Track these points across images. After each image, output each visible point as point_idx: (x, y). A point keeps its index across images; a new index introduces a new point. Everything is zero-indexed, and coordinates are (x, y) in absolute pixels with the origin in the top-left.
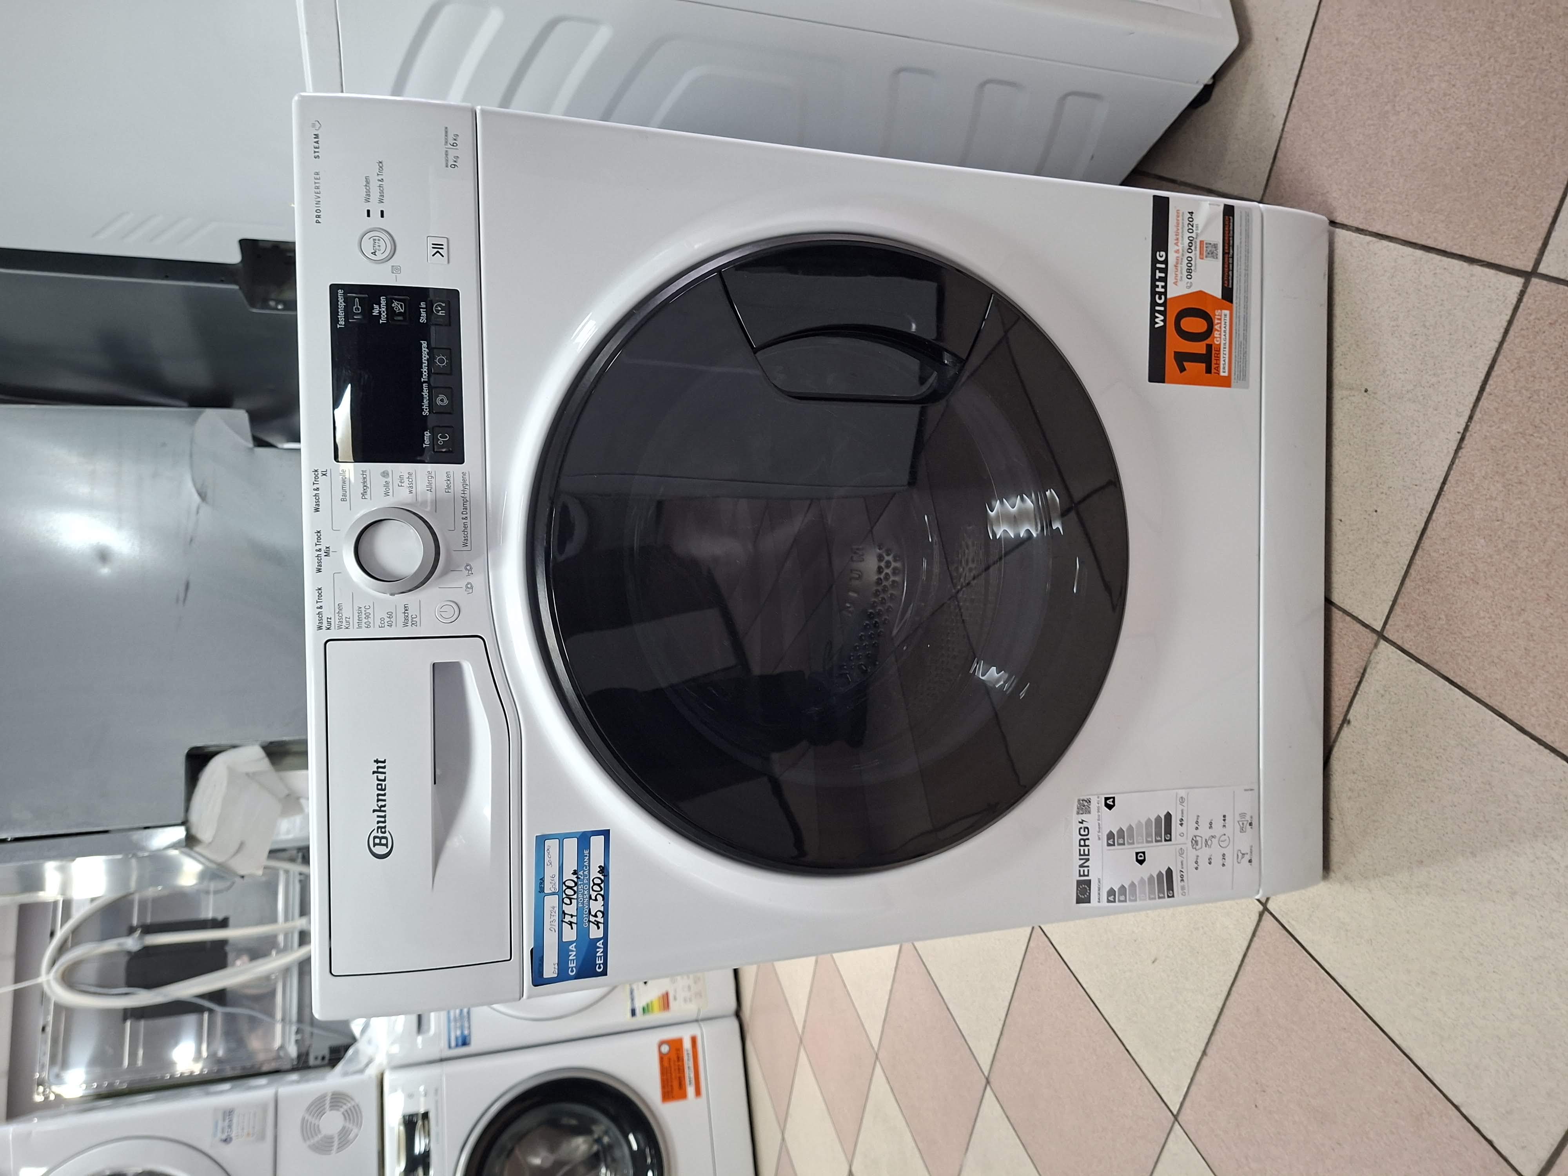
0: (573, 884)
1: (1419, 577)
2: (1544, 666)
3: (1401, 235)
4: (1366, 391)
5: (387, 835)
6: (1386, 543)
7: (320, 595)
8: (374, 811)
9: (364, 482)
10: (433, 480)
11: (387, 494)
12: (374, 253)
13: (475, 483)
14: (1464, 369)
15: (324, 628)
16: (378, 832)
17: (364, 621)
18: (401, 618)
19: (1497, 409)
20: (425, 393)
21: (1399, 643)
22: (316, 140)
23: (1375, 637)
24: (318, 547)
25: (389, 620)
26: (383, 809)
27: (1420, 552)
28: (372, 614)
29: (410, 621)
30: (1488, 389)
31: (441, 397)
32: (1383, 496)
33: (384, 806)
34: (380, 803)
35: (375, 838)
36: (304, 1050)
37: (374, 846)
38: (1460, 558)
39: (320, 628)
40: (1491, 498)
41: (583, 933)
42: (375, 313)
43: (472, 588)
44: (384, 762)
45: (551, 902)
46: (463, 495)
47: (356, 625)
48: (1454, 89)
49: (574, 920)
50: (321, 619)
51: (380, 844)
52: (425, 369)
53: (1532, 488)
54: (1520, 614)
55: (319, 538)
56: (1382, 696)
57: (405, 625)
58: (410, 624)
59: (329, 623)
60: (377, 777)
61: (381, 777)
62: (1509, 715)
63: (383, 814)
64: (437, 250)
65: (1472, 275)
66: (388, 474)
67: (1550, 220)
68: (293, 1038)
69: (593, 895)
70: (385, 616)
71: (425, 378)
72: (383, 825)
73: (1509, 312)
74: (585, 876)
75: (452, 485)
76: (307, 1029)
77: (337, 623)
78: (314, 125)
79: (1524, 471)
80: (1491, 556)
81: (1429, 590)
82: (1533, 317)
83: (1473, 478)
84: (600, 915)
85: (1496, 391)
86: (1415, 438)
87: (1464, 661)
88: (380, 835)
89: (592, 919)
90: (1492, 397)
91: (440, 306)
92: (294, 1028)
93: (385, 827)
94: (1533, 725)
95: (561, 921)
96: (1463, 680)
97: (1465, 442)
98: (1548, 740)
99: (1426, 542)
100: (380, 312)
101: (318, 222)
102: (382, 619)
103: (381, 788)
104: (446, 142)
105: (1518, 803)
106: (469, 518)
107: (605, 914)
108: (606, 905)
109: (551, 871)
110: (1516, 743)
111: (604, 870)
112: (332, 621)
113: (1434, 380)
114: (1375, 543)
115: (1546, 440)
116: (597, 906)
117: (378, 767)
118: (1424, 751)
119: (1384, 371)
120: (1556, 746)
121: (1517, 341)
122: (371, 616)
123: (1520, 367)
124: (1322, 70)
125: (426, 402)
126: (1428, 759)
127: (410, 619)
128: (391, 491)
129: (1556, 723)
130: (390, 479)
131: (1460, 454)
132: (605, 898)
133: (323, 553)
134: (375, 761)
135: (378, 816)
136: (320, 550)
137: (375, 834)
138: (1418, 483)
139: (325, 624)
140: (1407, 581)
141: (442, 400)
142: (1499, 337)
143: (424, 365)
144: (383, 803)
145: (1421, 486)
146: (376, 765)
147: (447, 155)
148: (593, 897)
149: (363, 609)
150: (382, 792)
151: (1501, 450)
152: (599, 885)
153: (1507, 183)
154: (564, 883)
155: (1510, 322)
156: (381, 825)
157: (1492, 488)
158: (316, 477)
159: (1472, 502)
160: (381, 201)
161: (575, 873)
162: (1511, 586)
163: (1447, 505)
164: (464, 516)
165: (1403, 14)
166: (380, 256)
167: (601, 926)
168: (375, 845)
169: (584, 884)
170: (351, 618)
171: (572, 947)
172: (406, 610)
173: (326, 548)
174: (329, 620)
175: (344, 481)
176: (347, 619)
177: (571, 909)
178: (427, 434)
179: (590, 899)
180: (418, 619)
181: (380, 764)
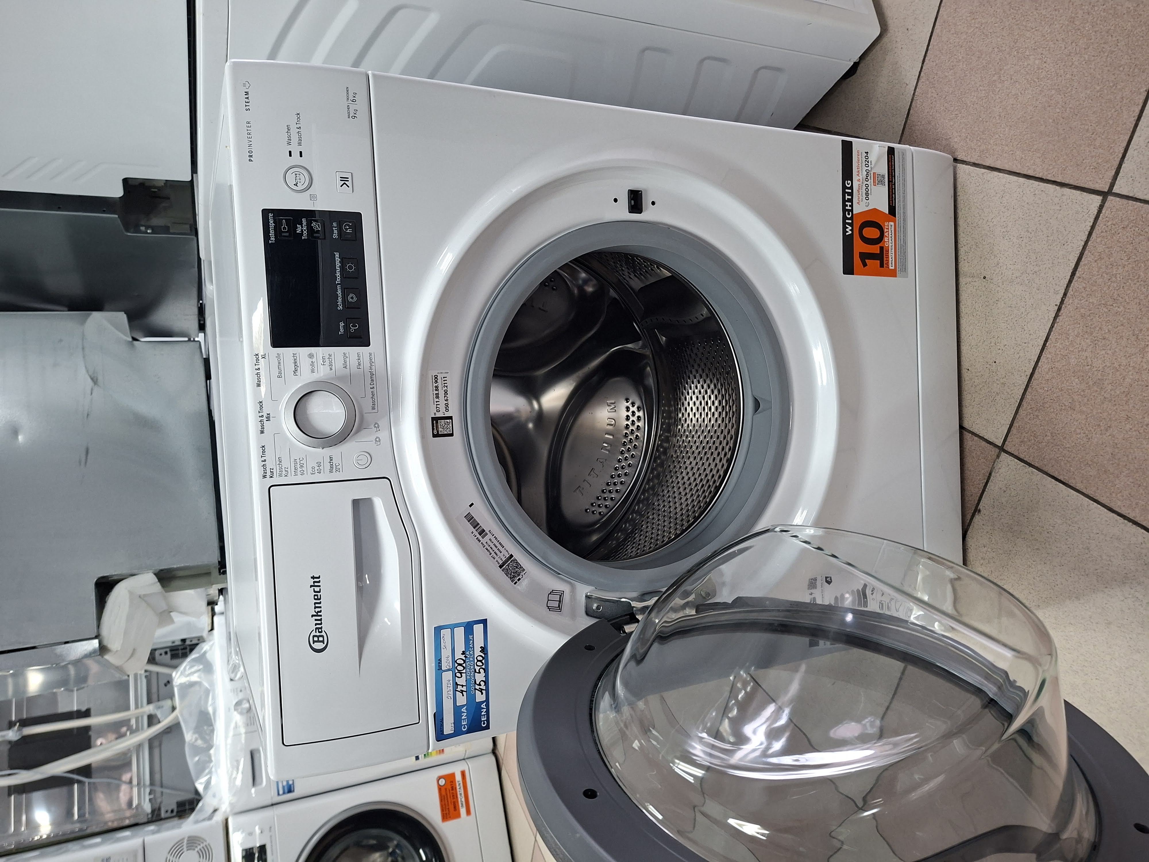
0: (463, 662)
1: (1029, 407)
2: (1126, 465)
3: (1007, 168)
4: (985, 278)
5: (323, 634)
6: (1003, 384)
7: (264, 451)
8: (313, 616)
9: (295, 363)
10: (348, 359)
11: (313, 371)
12: (296, 185)
13: (379, 361)
14: (1060, 261)
15: (268, 477)
16: (316, 632)
17: (299, 469)
18: (328, 466)
19: (1085, 288)
20: (339, 292)
21: (1016, 454)
22: (247, 96)
23: (997, 450)
24: (261, 414)
25: (318, 468)
26: (319, 614)
27: (1029, 389)
28: (305, 464)
29: (335, 467)
30: (1078, 274)
31: (351, 295)
32: (1000, 351)
33: (320, 612)
34: (317, 610)
35: (314, 636)
36: (157, 806)
37: (313, 643)
38: (1061, 393)
39: (264, 477)
40: (1082, 350)
41: (471, 698)
42: (299, 231)
43: (380, 441)
44: (319, 578)
45: (447, 677)
46: (370, 370)
47: (293, 473)
48: (1045, 65)
49: (464, 689)
50: (265, 470)
51: (318, 641)
52: (338, 274)
53: (1113, 342)
54: (1107, 430)
55: (261, 407)
56: (1005, 491)
57: (331, 471)
58: (334, 470)
59: (272, 473)
60: (314, 589)
61: (317, 589)
62: (1101, 500)
63: (319, 618)
64: (344, 182)
65: (1063, 195)
66: (313, 356)
67: (1120, 155)
68: (147, 798)
69: (477, 668)
70: (315, 465)
71: (338, 281)
72: (320, 626)
73: (1092, 221)
74: (470, 655)
75: (362, 362)
76: (158, 789)
77: (278, 472)
78: (244, 85)
79: (1107, 331)
80: (1083, 391)
81: (1037, 415)
82: (1110, 223)
83: (1068, 337)
84: (482, 683)
85: (1084, 275)
86: (1023, 310)
87: (1065, 464)
88: (318, 634)
89: (477, 687)
90: (1081, 280)
91: (348, 225)
92: (148, 790)
93: (321, 628)
94: (1119, 507)
95: (455, 691)
96: (1065, 477)
97: (1062, 312)
98: (1131, 516)
99: (1034, 382)
100: (302, 230)
101: (250, 160)
102: (313, 468)
103: (317, 598)
104: (348, 99)
105: (1110, 560)
106: (375, 388)
107: (486, 683)
108: (487, 676)
109: (446, 653)
110: (1107, 519)
111: (484, 650)
112: (274, 471)
113: (1037, 269)
114: (995, 385)
115: (1122, 308)
116: (480, 677)
117: (314, 582)
118: (1038, 528)
119: (998, 263)
120: (1137, 519)
121: (1099, 240)
122: (305, 466)
123: (1101, 259)
124: (943, 51)
125: (340, 300)
126: (1041, 534)
128: (316, 369)
129: (1137, 504)
130: (314, 360)
131: (1058, 320)
132: (486, 671)
133: (264, 418)
134: (311, 577)
135: (316, 620)
136: (262, 416)
137: (314, 633)
138: (1026, 341)
139: (269, 474)
140: (1021, 410)
141: (352, 298)
142: (1084, 238)
143: (337, 271)
144: (319, 610)
145: (1029, 343)
146: (313, 580)
147: (348, 109)
148: (477, 671)
149: (298, 461)
150: (319, 601)
151: (1089, 316)
152: (481, 661)
153: (1087, 130)
154: (456, 662)
155: (1093, 227)
156: (318, 626)
157: (1083, 343)
158: (257, 360)
159: (1068, 353)
160: (300, 144)
161: (463, 653)
162: (1099, 411)
163: (1049, 355)
164: (372, 386)
165: (1004, 12)
166: (300, 187)
167: (484, 692)
168: (314, 642)
169: (470, 661)
170: (289, 468)
171: (464, 710)
172: (331, 460)
173: (268, 414)
174: (272, 470)
175: (279, 363)
176: (286, 469)
177: (461, 681)
178: (342, 324)
179: (475, 671)
180: (340, 467)
181: (315, 580)
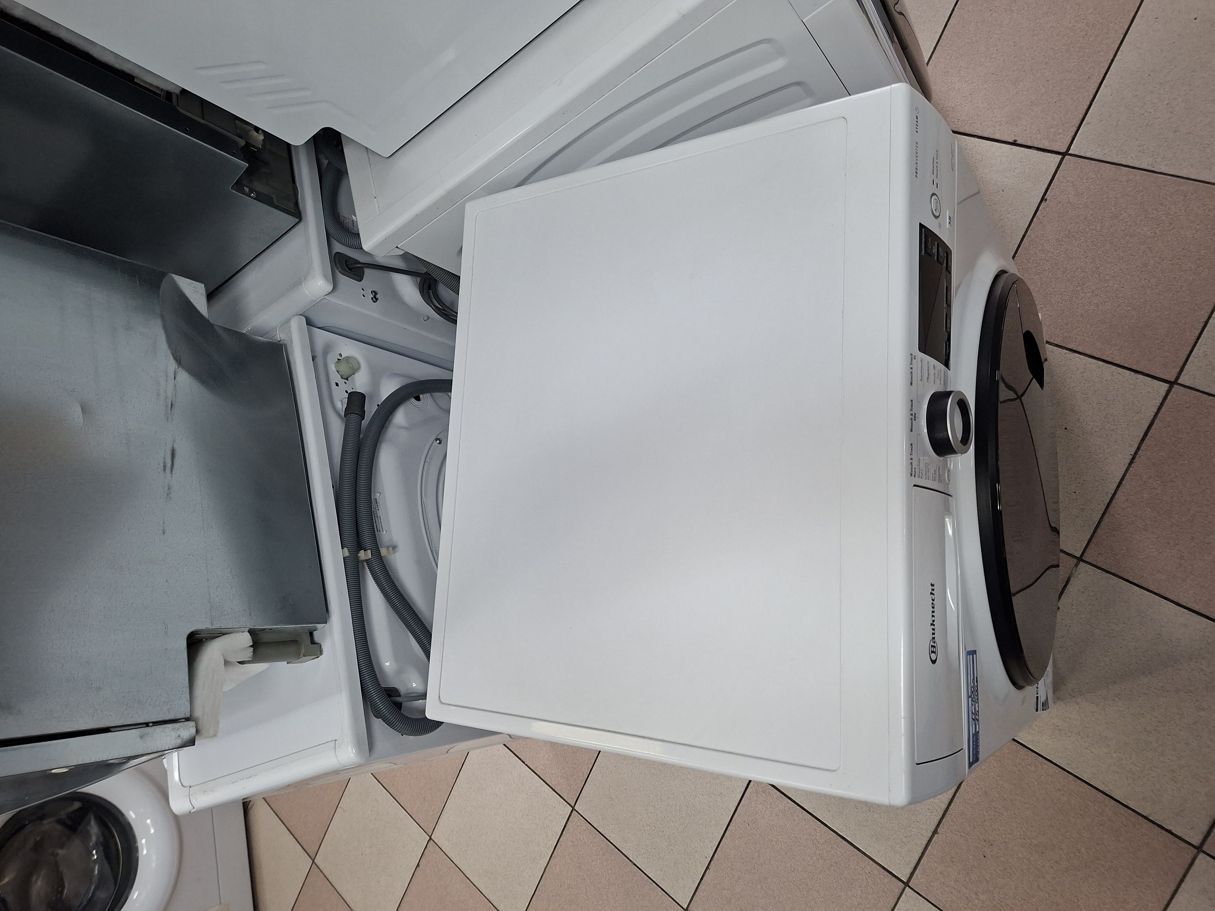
2: (1191, 572)
3: (1088, 352)
4: (1066, 429)
5: (935, 644)
6: (1083, 509)
16: (932, 642)
19: (1157, 445)
21: (1095, 563)
22: (917, 120)
23: (1076, 560)
24: (911, 412)
27: (1107, 514)
30: (1150, 434)
32: (1080, 485)
38: (1135, 518)
40: (1154, 488)
42: (934, 251)
48: (1122, 289)
53: (1180, 485)
54: (1175, 546)
56: (1083, 592)
65: (1135, 379)
67: (1184, 360)
73: (1160, 399)
79: (1174, 476)
80: (1155, 518)
81: (1114, 534)
82: (1175, 403)
83: (1142, 478)
85: (1154, 436)
86: (1101, 455)
87: (1139, 571)
88: (933, 644)
90: (1153, 439)
94: (1186, 602)
96: (1139, 581)
97: (1137, 460)
98: (1196, 608)
99: (1113, 509)
101: (916, 176)
105: (1179, 642)
110: (1176, 612)
113: (1113, 427)
114: (1075, 510)
115: (1186, 462)
118: (1114, 620)
119: (1079, 420)
120: (1202, 611)
121: (1166, 413)
123: (1169, 426)
124: (1031, 261)
126: (1117, 624)
129: (1200, 600)
131: (1133, 465)
133: (913, 417)
136: (912, 414)
140: (1100, 529)
142: (1154, 410)
145: (1106, 480)
146: (931, 587)
151: (1160, 465)
153: (1157, 339)
155: (1162, 404)
157: (1154, 484)
159: (1141, 490)
162: (1169, 532)
163: (1124, 491)
165: (1088, 246)
173: (915, 414)
174: (915, 469)
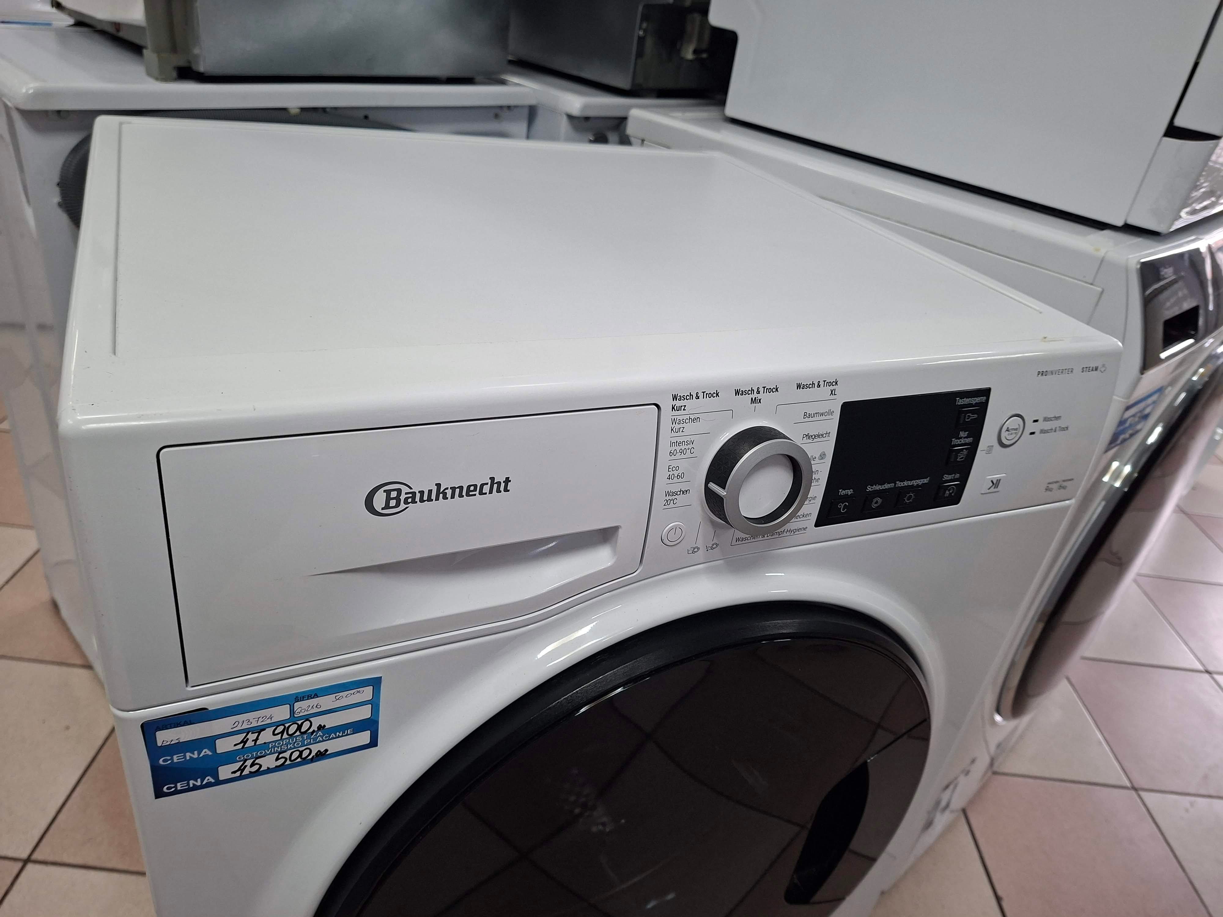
0: (304, 730)
5: (403, 506)
7: (711, 395)
8: (438, 485)
9: (819, 436)
12: (1008, 430)
13: (797, 538)
15: (675, 402)
16: (406, 493)
17: (678, 448)
18: (675, 488)
20: (887, 486)
22: (1094, 369)
24: (761, 390)
25: (676, 475)
26: (441, 495)
28: (685, 456)
29: (670, 498)
31: (880, 501)
33: (445, 498)
34: (449, 492)
35: (399, 491)
37: (385, 491)
39: (673, 397)
41: (228, 758)
42: (962, 434)
43: (693, 552)
44: (506, 490)
45: (281, 713)
46: (786, 530)
47: (672, 440)
49: (250, 743)
50: (684, 398)
51: (388, 499)
52: (906, 483)
55: (770, 390)
57: (668, 494)
58: (668, 498)
59: (679, 408)
60: (487, 484)
61: (486, 489)
63: (433, 497)
64: (994, 483)
66: (822, 459)
69: (286, 754)
70: (680, 471)
71: (899, 484)
72: (417, 499)
74: (315, 739)
75: (796, 520)
77: (679, 418)
78: (1104, 366)
84: (256, 767)
88: (403, 497)
89: (249, 763)
91: (952, 490)
93: (414, 502)
95: (248, 731)
100: (961, 438)
101: (1039, 373)
102: (677, 468)
103: (470, 491)
104: (1064, 481)
107: (256, 773)
108: (269, 771)
109: (327, 702)
111: (322, 755)
112: (682, 412)
116: (268, 762)
117: (499, 483)
122: (683, 456)
125: (878, 487)
127: (673, 497)
130: (816, 461)
132: (280, 768)
133: (755, 395)
134: (507, 479)
135: (430, 491)
136: (758, 392)
137: (405, 489)
139: (678, 403)
141: (877, 502)
143: (909, 482)
144: (449, 495)
146: (502, 480)
147: (1056, 482)
148: (281, 756)
149: (690, 446)
150: (464, 493)
152: (300, 756)
154: (307, 720)
156: (418, 496)
158: (830, 384)
160: (1041, 431)
161: (321, 727)
166: (1004, 434)
167: (237, 774)
168: (388, 492)
169: (303, 740)
170: (683, 434)
171: (206, 752)
172: (683, 492)
173: (760, 400)
174: (683, 408)
175: (822, 414)
176: (681, 429)
177: (267, 736)
178: (850, 492)
179: (280, 753)
180: (672, 505)
181: (503, 485)
